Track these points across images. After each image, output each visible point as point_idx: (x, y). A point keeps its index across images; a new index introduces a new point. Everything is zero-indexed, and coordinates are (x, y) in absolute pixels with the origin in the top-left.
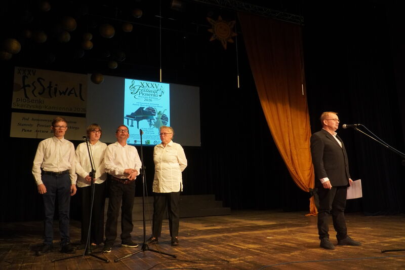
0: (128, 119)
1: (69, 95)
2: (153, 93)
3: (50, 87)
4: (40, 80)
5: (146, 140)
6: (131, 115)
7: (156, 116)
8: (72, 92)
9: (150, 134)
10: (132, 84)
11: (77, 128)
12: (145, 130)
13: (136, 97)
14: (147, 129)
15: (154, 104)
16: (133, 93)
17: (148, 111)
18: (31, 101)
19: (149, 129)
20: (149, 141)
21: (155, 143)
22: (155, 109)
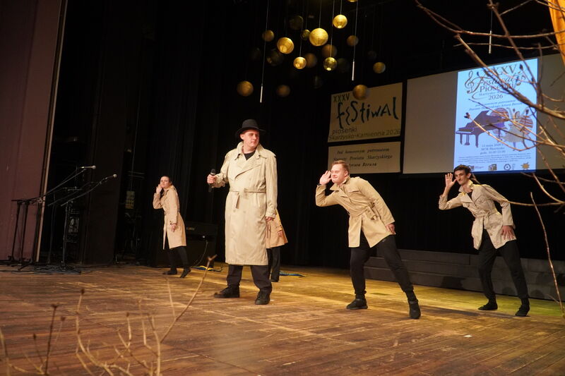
0: (461, 134)
1: (381, 115)
3: (363, 110)
4: (354, 104)
5: (490, 164)
6: (467, 126)
8: (385, 110)
9: (497, 154)
10: (468, 78)
11: (389, 157)
12: (489, 148)
13: (474, 97)
14: (492, 145)
15: (507, 102)
16: (471, 91)
17: (495, 116)
18: (345, 131)
19: (495, 145)
20: (496, 165)
21: (507, 167)
22: (508, 110)
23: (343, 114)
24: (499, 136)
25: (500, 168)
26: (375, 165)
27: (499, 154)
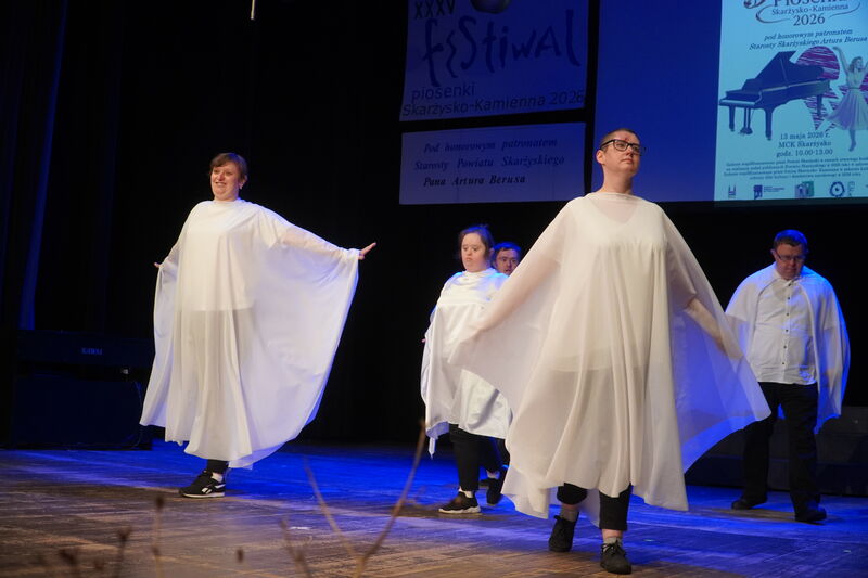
0: (732, 108)
3: (489, 39)
4: (467, 24)
5: (799, 181)
6: (744, 88)
8: (545, 44)
9: (813, 157)
11: (557, 161)
12: (797, 141)
13: (761, 17)
14: (804, 136)
15: (834, 33)
16: (753, 4)
17: (808, 64)
18: (446, 92)
19: (810, 135)
20: (811, 183)
21: (837, 190)
22: (836, 53)
23: (439, 48)
24: (819, 114)
25: (821, 191)
26: (523, 180)
27: (820, 157)
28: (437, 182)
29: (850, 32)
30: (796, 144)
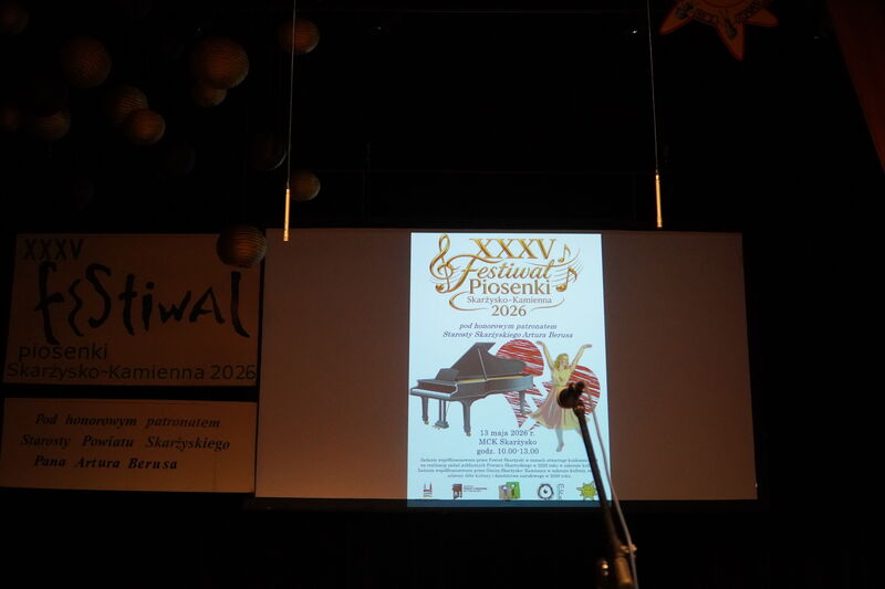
0: (425, 399)
2: (528, 280)
3: (128, 295)
4: (97, 273)
5: (503, 482)
6: (438, 377)
7: (547, 376)
8: (203, 307)
9: (518, 456)
10: (438, 253)
11: (221, 446)
12: (499, 438)
13: (455, 302)
14: (506, 434)
15: (536, 327)
16: (446, 288)
17: (508, 357)
18: (66, 353)
19: (514, 433)
20: (516, 484)
21: (545, 492)
22: (540, 348)
23: (58, 298)
24: (521, 411)
25: (528, 493)
26: (174, 466)
27: (525, 457)
28: (54, 462)
29: (554, 327)
30: (498, 441)
